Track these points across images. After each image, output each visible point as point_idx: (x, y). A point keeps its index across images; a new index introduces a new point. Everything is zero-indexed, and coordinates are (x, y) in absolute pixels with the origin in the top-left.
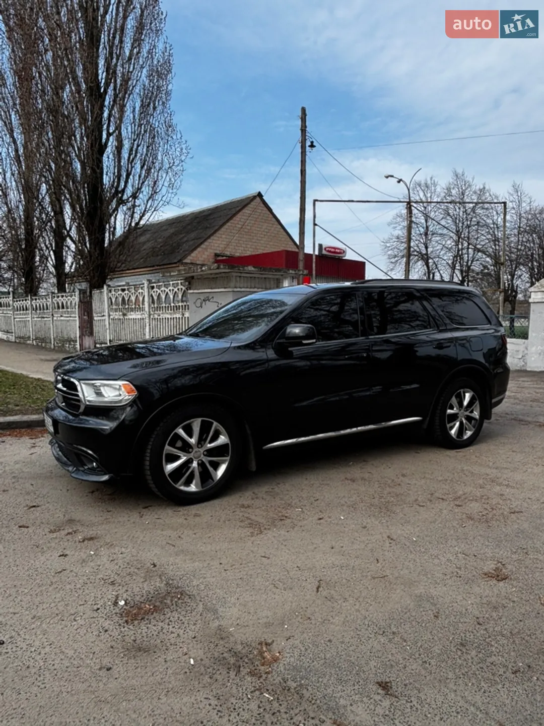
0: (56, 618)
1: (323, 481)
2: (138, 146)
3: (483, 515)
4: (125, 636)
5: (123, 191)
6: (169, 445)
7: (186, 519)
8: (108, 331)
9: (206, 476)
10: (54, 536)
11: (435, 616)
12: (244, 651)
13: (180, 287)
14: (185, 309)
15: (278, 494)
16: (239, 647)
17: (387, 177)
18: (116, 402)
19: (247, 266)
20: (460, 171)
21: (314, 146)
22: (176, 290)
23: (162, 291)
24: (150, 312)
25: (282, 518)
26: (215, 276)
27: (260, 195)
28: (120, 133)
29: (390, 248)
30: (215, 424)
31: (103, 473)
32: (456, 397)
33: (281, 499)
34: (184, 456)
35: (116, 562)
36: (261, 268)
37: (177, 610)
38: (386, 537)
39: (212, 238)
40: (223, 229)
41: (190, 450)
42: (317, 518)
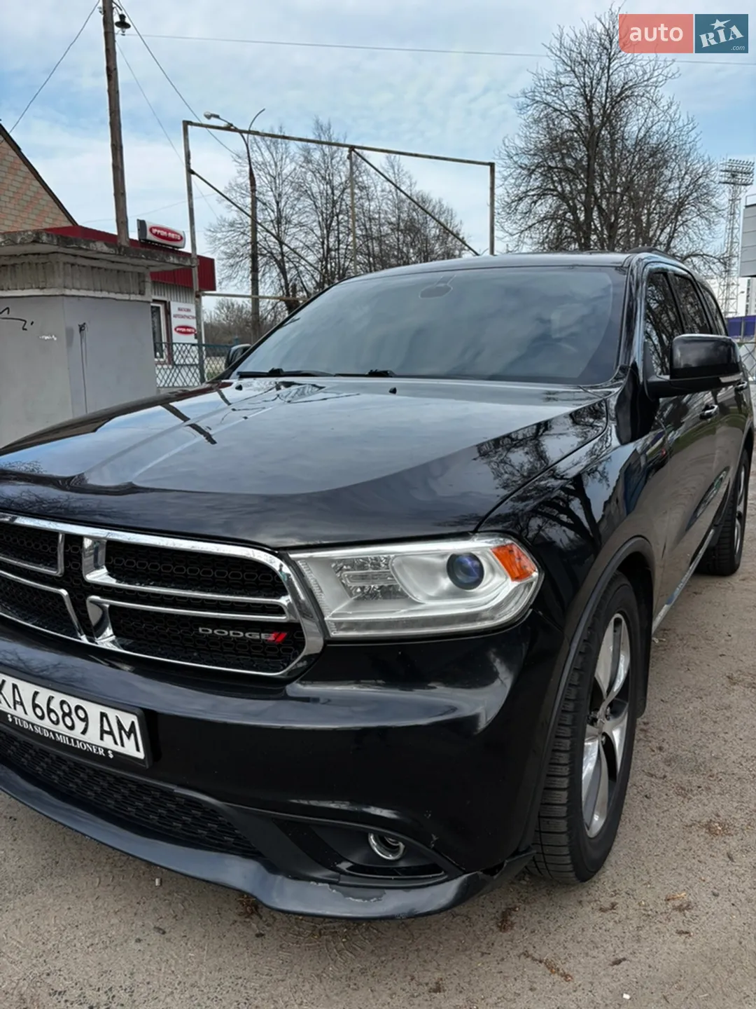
7: (683, 933)
20: (324, 123)
21: (128, 26)
29: (223, 241)
36: (119, 249)
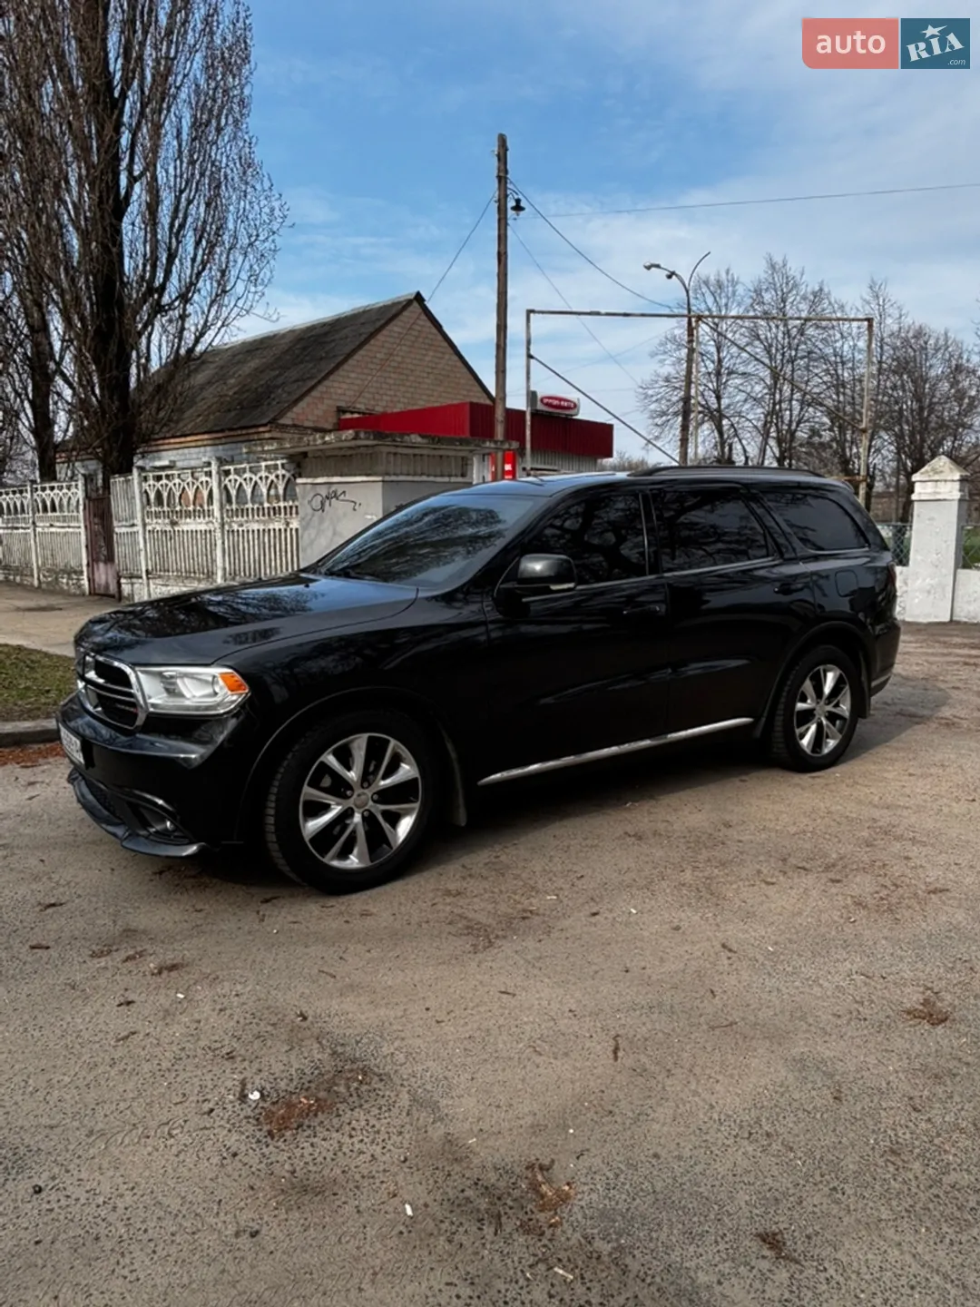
0: (134, 1132)
1: (585, 839)
2: (190, 202)
3: (882, 899)
4: (272, 1163)
5: (163, 288)
6: (309, 785)
7: (347, 922)
8: (143, 553)
9: (376, 838)
10: (103, 964)
11: (835, 1098)
12: (502, 1184)
13: (281, 472)
14: (291, 514)
15: (508, 867)
16: (492, 1177)
17: (648, 268)
18: (207, 708)
19: (408, 435)
20: (778, 259)
21: (522, 209)
22: (272, 477)
23: (245, 479)
24: (222, 518)
25: (525, 915)
26: (349, 452)
27: (419, 298)
28: (154, 178)
29: (654, 399)
30: (393, 743)
31: (187, 841)
32: (811, 679)
33: (517, 877)
34: (338, 804)
35: (228, 1012)
36: (433, 439)
37: (361, 1106)
38: (719, 946)
39: (331, 378)
40: (351, 362)
41: (349, 793)
42: (588, 913)
